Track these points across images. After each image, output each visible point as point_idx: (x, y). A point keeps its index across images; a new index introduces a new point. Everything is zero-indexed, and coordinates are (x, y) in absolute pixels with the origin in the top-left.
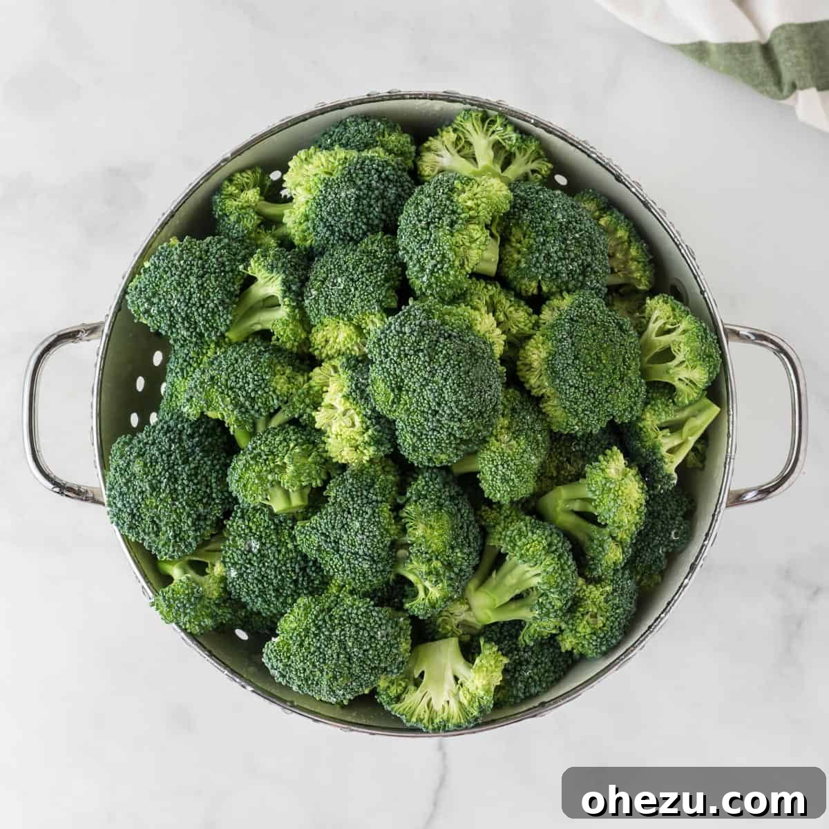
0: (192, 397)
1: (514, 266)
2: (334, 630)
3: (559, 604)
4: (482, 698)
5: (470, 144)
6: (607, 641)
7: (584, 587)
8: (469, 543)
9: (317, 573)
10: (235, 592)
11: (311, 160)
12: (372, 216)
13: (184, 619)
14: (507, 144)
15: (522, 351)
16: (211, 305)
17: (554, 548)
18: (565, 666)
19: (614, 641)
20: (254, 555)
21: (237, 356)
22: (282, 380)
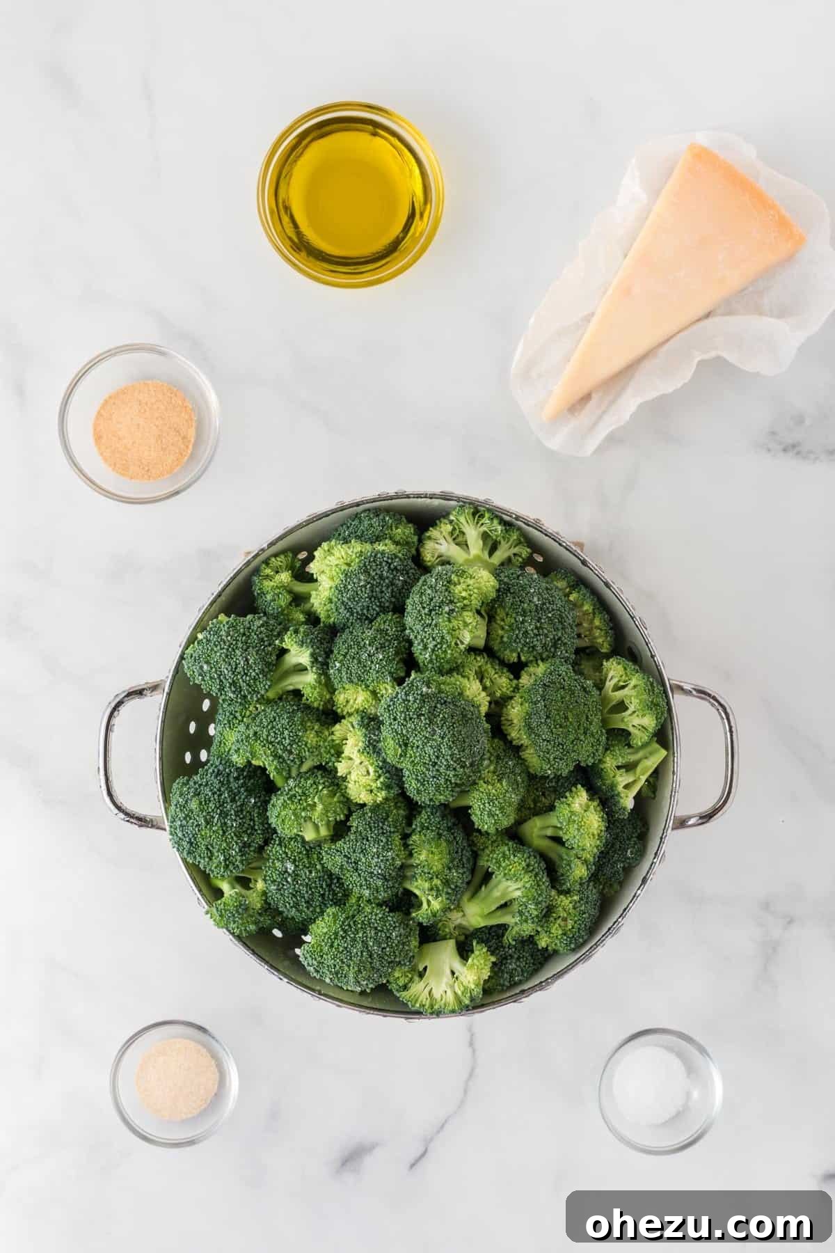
0: (239, 749)
1: (498, 641)
2: (358, 933)
3: (536, 913)
4: (473, 990)
5: (464, 533)
6: (575, 940)
7: (556, 897)
8: (463, 864)
9: (340, 888)
10: (274, 903)
11: (333, 551)
12: (383, 600)
13: (232, 925)
14: (493, 535)
15: (505, 709)
16: (253, 674)
17: (532, 868)
18: (542, 959)
19: (581, 940)
20: (289, 875)
21: (275, 715)
22: (312, 735)
